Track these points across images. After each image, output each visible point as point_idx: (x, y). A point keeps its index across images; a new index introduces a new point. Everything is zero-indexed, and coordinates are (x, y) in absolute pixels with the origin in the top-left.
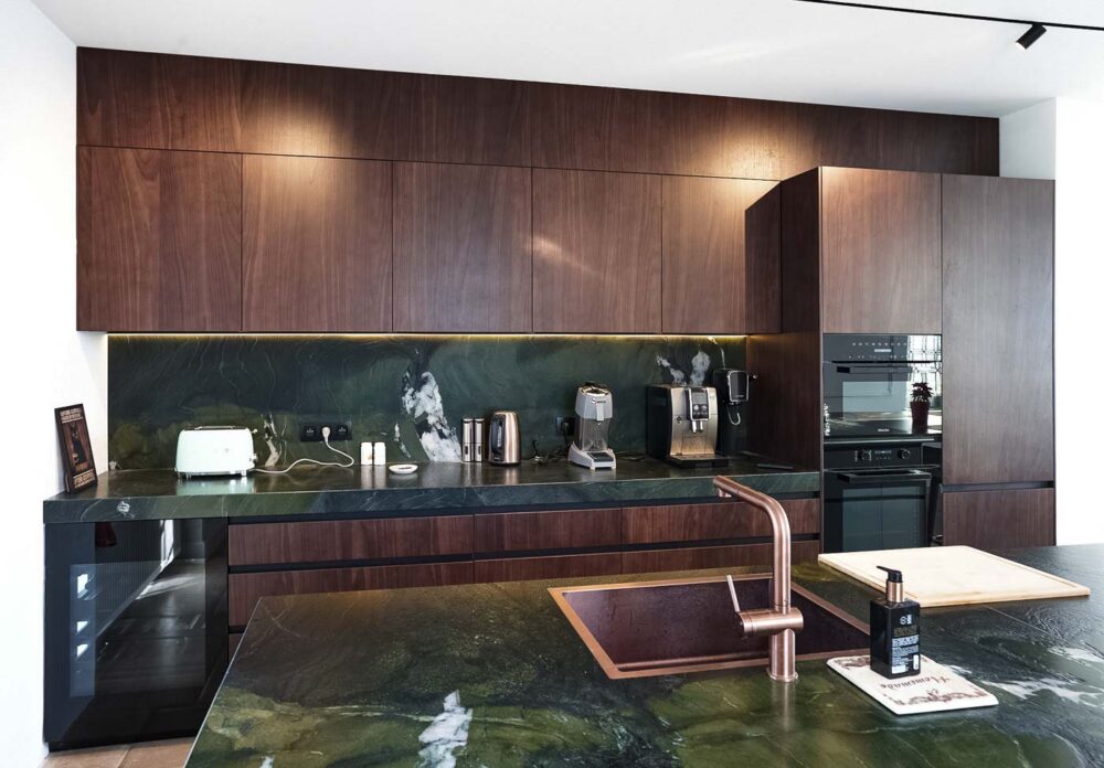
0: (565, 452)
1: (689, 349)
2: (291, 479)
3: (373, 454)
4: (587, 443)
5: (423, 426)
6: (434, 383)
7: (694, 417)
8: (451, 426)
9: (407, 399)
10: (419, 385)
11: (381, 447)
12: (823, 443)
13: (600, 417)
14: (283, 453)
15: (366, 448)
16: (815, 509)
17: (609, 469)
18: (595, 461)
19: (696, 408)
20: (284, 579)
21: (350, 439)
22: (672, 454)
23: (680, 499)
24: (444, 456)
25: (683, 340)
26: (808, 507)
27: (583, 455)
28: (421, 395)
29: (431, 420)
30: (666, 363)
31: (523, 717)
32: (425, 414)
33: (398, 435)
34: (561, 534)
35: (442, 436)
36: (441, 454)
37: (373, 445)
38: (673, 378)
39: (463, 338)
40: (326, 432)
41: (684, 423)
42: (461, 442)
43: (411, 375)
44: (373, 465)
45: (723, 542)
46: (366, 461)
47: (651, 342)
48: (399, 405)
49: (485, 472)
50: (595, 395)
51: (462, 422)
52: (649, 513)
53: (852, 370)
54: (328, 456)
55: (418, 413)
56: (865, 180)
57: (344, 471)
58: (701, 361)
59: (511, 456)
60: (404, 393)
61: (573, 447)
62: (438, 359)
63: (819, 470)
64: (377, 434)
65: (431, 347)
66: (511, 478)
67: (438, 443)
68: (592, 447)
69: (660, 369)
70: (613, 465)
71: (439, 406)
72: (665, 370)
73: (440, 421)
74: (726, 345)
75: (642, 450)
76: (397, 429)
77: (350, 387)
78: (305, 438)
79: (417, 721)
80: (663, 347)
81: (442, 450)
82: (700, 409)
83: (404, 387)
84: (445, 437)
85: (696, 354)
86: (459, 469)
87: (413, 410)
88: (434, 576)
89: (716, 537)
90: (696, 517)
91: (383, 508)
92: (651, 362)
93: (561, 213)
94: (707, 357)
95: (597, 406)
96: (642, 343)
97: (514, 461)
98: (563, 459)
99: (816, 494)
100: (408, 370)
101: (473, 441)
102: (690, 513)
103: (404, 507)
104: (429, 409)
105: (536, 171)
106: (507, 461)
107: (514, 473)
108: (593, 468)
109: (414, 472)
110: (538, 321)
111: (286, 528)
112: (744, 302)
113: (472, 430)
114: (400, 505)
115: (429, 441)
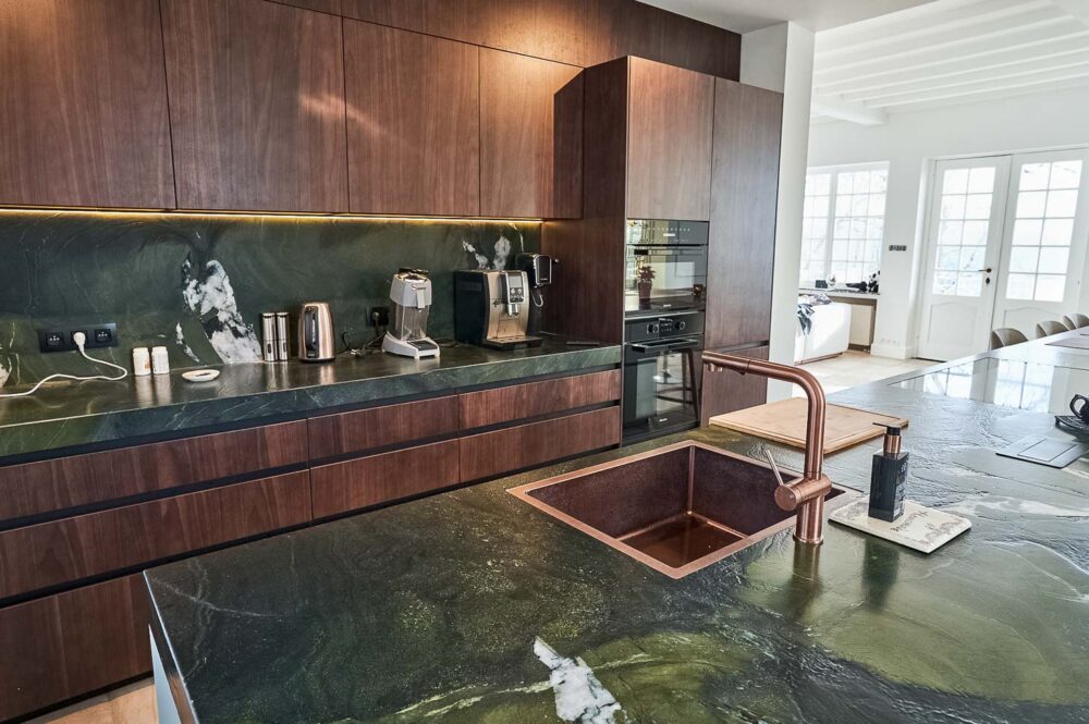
0: (379, 343)
1: (492, 234)
2: (39, 402)
3: (151, 363)
4: (406, 332)
5: (212, 324)
6: (221, 271)
7: (512, 301)
8: (246, 322)
9: (190, 293)
10: (204, 275)
11: (161, 353)
12: (625, 319)
13: (421, 305)
14: (15, 370)
15: (140, 354)
16: (617, 379)
17: (433, 357)
18: (420, 350)
19: (513, 291)
20: (64, 529)
21: (115, 345)
22: (489, 337)
23: (512, 380)
24: (241, 357)
25: (487, 225)
26: (613, 377)
27: (402, 345)
28: (208, 288)
29: (222, 317)
30: (471, 249)
31: (643, 650)
32: (214, 310)
33: (180, 336)
34: (401, 428)
35: (237, 334)
36: (236, 354)
37: (150, 351)
38: (477, 263)
39: (255, 219)
40: (80, 338)
41: (501, 307)
42: (261, 340)
43: (193, 265)
44: (152, 374)
45: (546, 417)
46: (142, 370)
47: (457, 227)
48: (180, 301)
49: (293, 372)
50: (415, 281)
51: (261, 318)
52: (484, 397)
53: (650, 252)
54: (87, 368)
55: (205, 309)
56: (663, 74)
57: (113, 384)
58: (503, 247)
59: (326, 352)
60: (185, 286)
61: (389, 337)
62: (225, 243)
63: (620, 343)
64: (153, 336)
65: (216, 230)
66: (326, 376)
67: (233, 342)
68: (411, 336)
69: (466, 256)
70: (437, 352)
71: (231, 300)
72: (471, 255)
73: (233, 318)
74: (525, 231)
75: (451, 336)
76: (179, 329)
77: (107, 280)
78: (46, 348)
79: (533, 693)
80: (469, 232)
81: (237, 350)
82: (517, 293)
83: (184, 279)
84: (241, 336)
85: (498, 239)
86: (259, 370)
87: (198, 306)
88: (265, 492)
89: (540, 413)
90: (525, 396)
91: (196, 424)
92: (458, 246)
93: (377, 75)
94: (508, 242)
95: (415, 293)
96: (449, 227)
97: (329, 355)
98: (376, 351)
99: (617, 366)
100: (188, 258)
101: (277, 339)
102: (519, 393)
103: (223, 420)
104: (218, 305)
105: (347, 22)
106: (321, 357)
107: (330, 370)
108: (417, 357)
109: (215, 379)
110: (355, 200)
111: (59, 463)
112: (552, 187)
113: (275, 325)
114: (218, 418)
115: (220, 341)
